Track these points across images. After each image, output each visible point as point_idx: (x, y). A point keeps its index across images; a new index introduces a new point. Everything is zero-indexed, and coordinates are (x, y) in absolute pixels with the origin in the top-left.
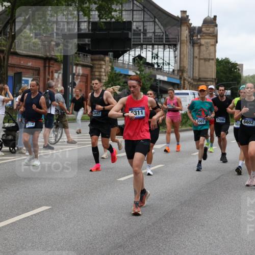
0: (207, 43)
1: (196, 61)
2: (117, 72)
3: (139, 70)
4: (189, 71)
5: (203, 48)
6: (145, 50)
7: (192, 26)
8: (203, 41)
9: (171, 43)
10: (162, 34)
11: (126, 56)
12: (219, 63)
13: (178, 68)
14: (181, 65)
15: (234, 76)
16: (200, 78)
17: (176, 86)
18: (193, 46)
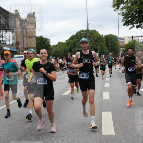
4: (21, 44)
7: (21, 18)
9: (10, 29)
10: (5, 23)
12: (37, 38)
13: (15, 43)
14: (17, 41)
15: (46, 46)
16: (27, 48)
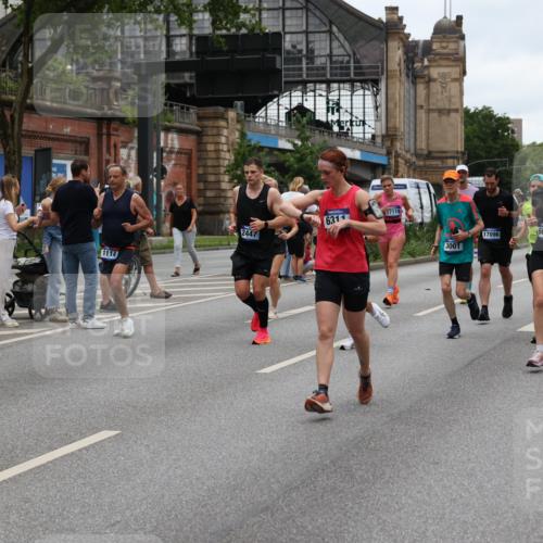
0: (444, 76)
1: (422, 114)
2: (253, 143)
3: (299, 137)
4: (407, 136)
5: (435, 87)
6: (312, 94)
7: (410, 39)
8: (434, 72)
9: (366, 78)
10: (346, 58)
11: (272, 107)
12: (470, 117)
13: (384, 132)
14: (390, 125)
15: (503, 145)
16: (430, 152)
17: (380, 171)
18: (414, 83)
